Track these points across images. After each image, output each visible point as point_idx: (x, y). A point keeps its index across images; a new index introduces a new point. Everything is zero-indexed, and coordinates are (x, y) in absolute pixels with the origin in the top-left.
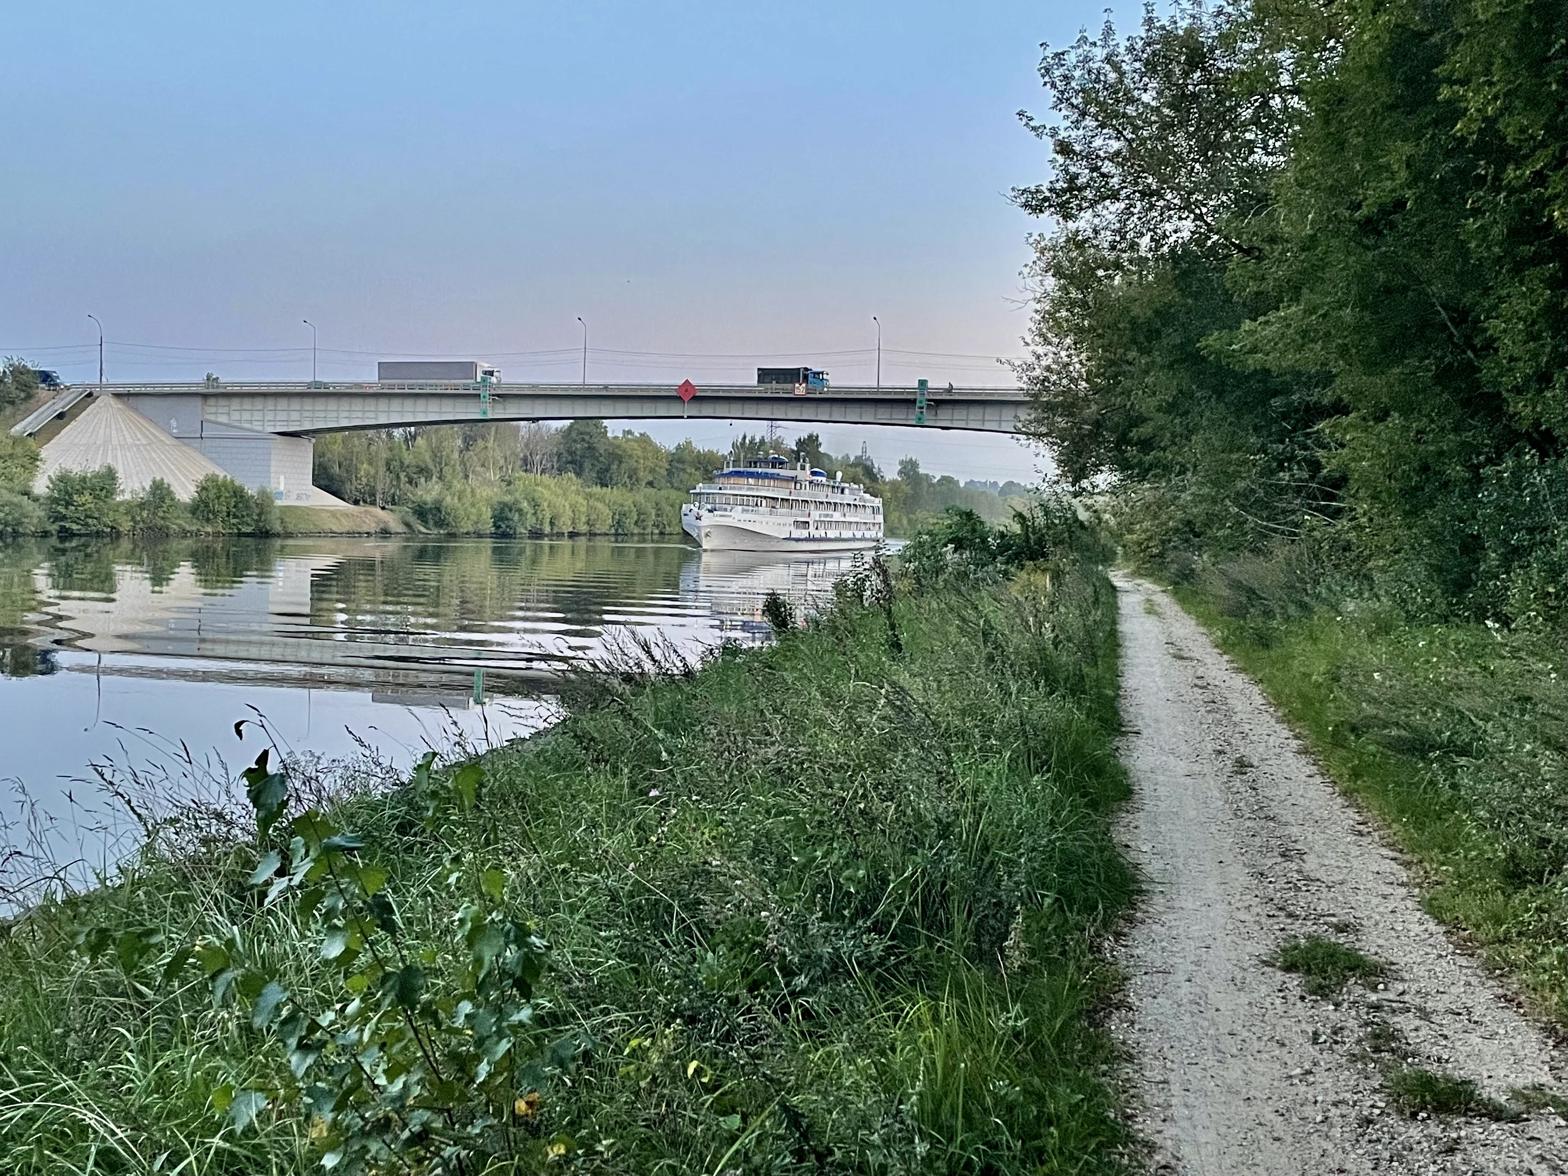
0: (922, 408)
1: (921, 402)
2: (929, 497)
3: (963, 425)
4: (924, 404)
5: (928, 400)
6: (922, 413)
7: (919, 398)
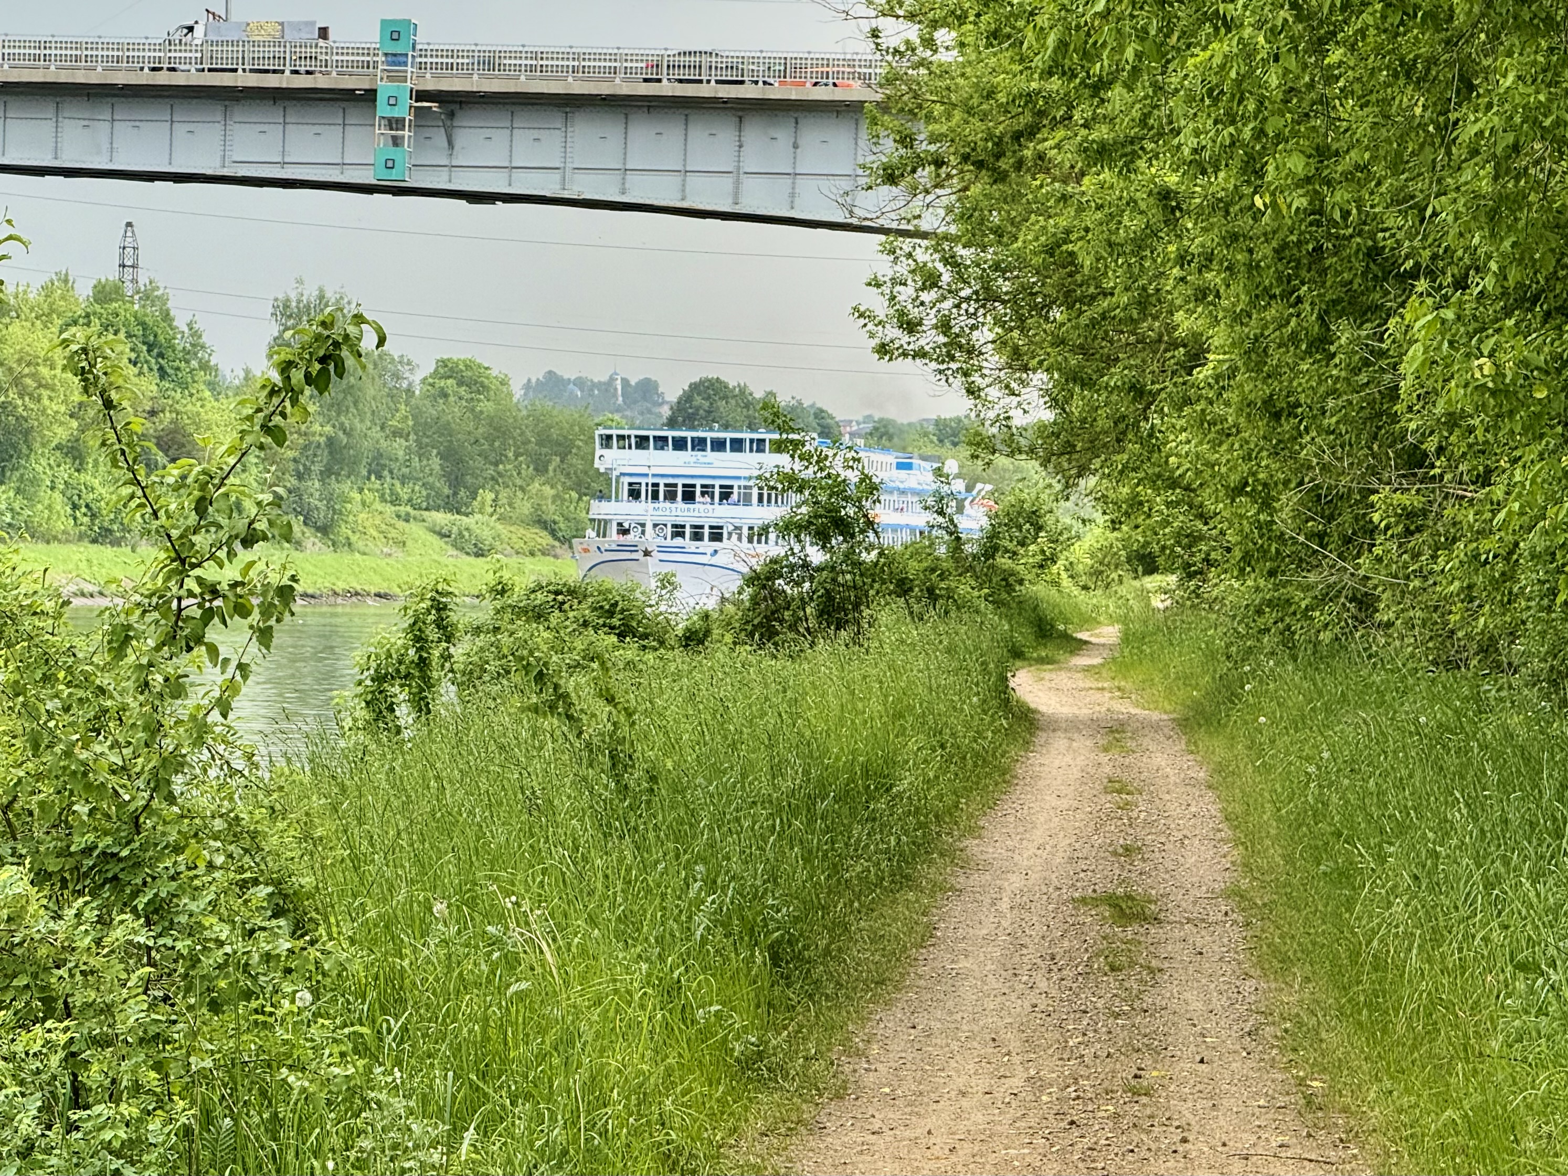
0: (395, 123)
1: (393, 102)
2: (399, 447)
3: (548, 186)
4: (403, 111)
5: (421, 96)
6: (396, 142)
7: (385, 89)
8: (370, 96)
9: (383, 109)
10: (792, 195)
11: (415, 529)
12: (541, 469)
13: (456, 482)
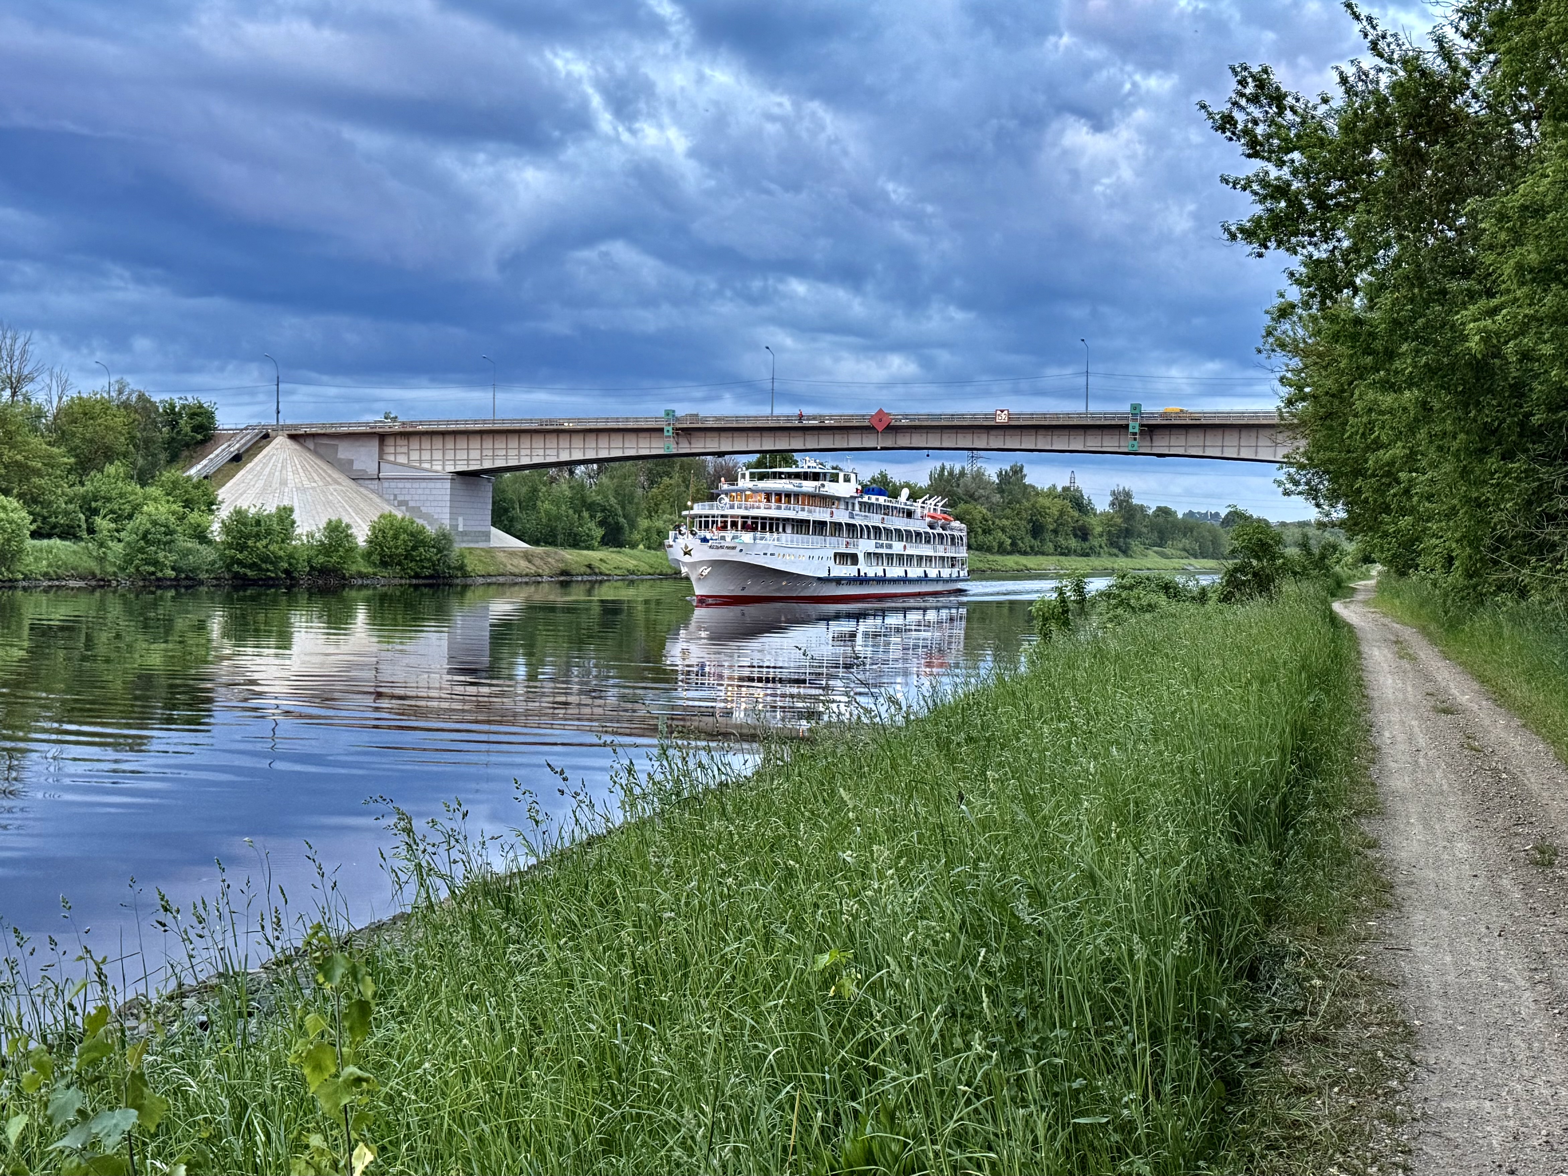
0: (1134, 434)
1: (1134, 428)
2: (1145, 530)
3: (1181, 451)
4: (1137, 430)
5: (1142, 425)
6: (1135, 439)
7: (1131, 424)
8: (1127, 426)
9: (1131, 430)
10: (1256, 453)
11: (1150, 552)
12: (1185, 536)
13: (1161, 539)
